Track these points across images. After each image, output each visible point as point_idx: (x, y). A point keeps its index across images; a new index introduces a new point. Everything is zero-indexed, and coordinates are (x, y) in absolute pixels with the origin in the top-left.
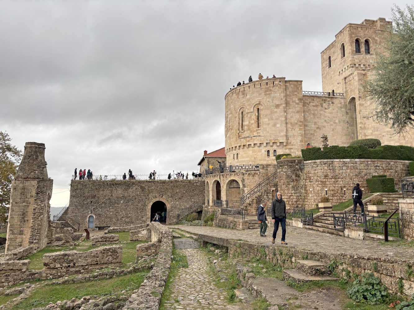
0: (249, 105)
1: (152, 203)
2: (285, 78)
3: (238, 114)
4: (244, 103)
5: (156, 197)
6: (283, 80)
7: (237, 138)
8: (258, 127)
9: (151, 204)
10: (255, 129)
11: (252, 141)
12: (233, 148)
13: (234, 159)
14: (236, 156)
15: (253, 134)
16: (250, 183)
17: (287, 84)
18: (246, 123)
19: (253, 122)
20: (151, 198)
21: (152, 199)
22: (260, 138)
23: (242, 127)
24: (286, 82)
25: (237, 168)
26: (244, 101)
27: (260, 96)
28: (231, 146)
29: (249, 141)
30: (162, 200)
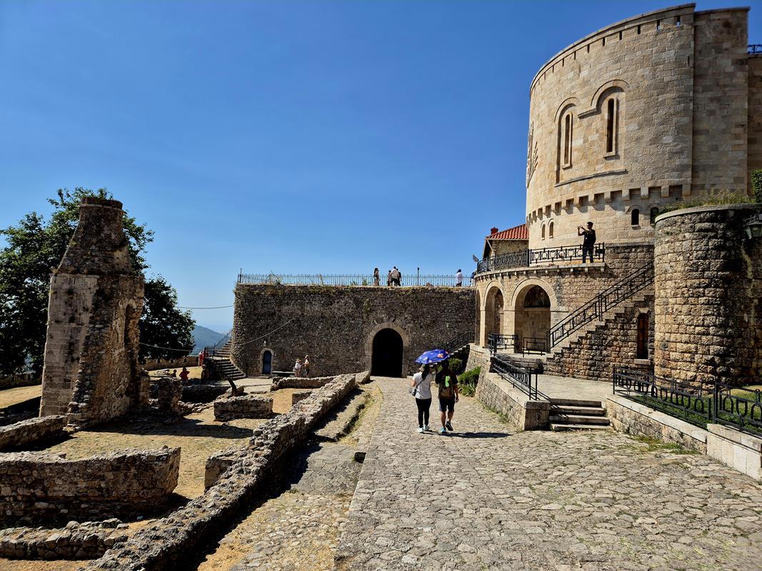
0: (585, 95)
1: (375, 333)
2: (693, 6)
3: (557, 122)
4: (572, 91)
5: (383, 321)
6: (687, 11)
7: (551, 184)
8: (610, 149)
9: (373, 333)
10: (601, 157)
11: (590, 186)
12: (541, 209)
13: (543, 236)
14: (547, 229)
15: (595, 170)
16: (576, 294)
17: (701, 23)
18: (577, 142)
19: (595, 137)
20: (374, 323)
21: (375, 325)
22: (612, 177)
23: (566, 155)
24: (697, 16)
25: (544, 255)
26: (573, 87)
27: (618, 65)
28: (538, 205)
29: (582, 189)
30: (393, 326)
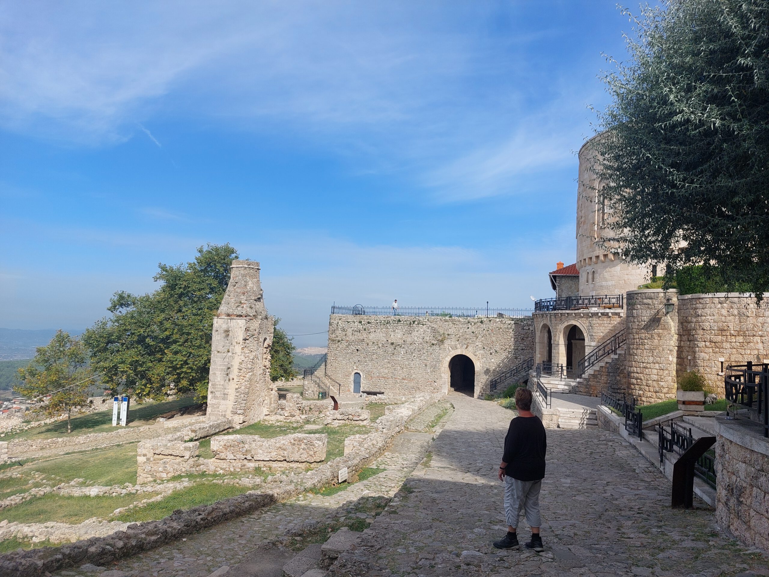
1: (451, 358)
5: (456, 348)
7: (592, 240)
12: (585, 259)
13: (588, 282)
14: (590, 277)
16: (603, 333)
20: (448, 349)
21: (450, 351)
23: (602, 218)
25: (581, 301)
28: (583, 256)
30: (466, 353)
